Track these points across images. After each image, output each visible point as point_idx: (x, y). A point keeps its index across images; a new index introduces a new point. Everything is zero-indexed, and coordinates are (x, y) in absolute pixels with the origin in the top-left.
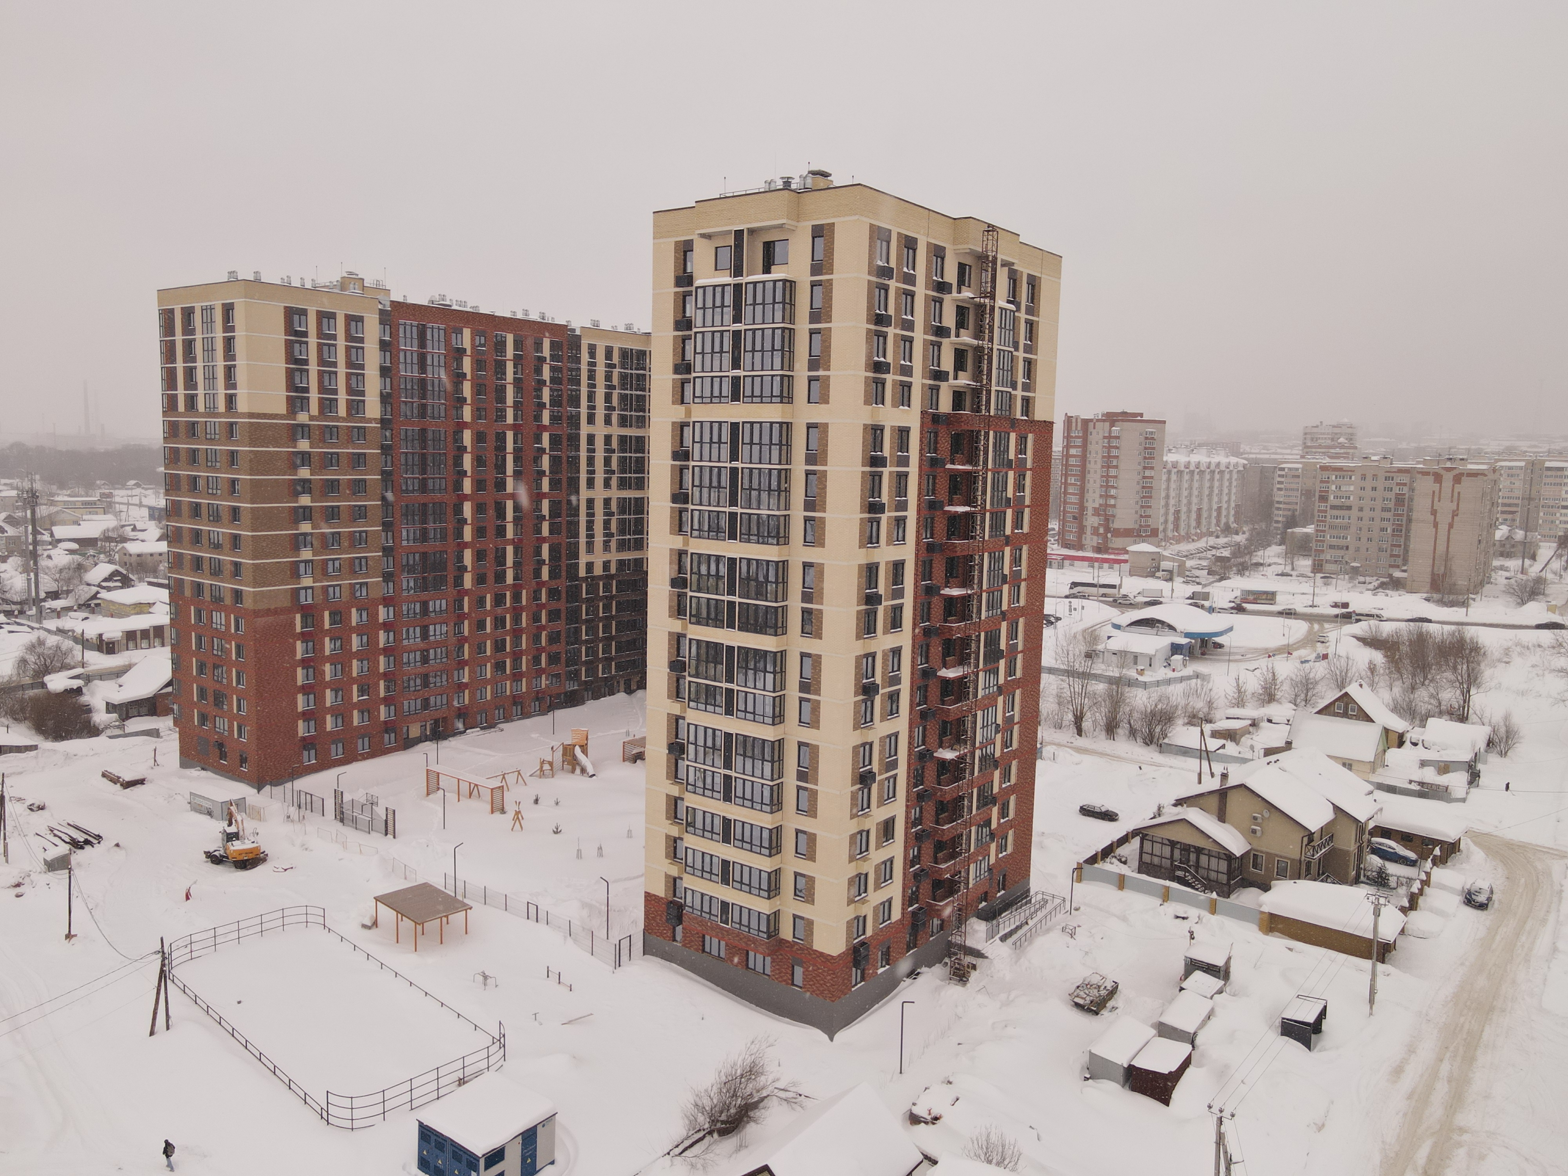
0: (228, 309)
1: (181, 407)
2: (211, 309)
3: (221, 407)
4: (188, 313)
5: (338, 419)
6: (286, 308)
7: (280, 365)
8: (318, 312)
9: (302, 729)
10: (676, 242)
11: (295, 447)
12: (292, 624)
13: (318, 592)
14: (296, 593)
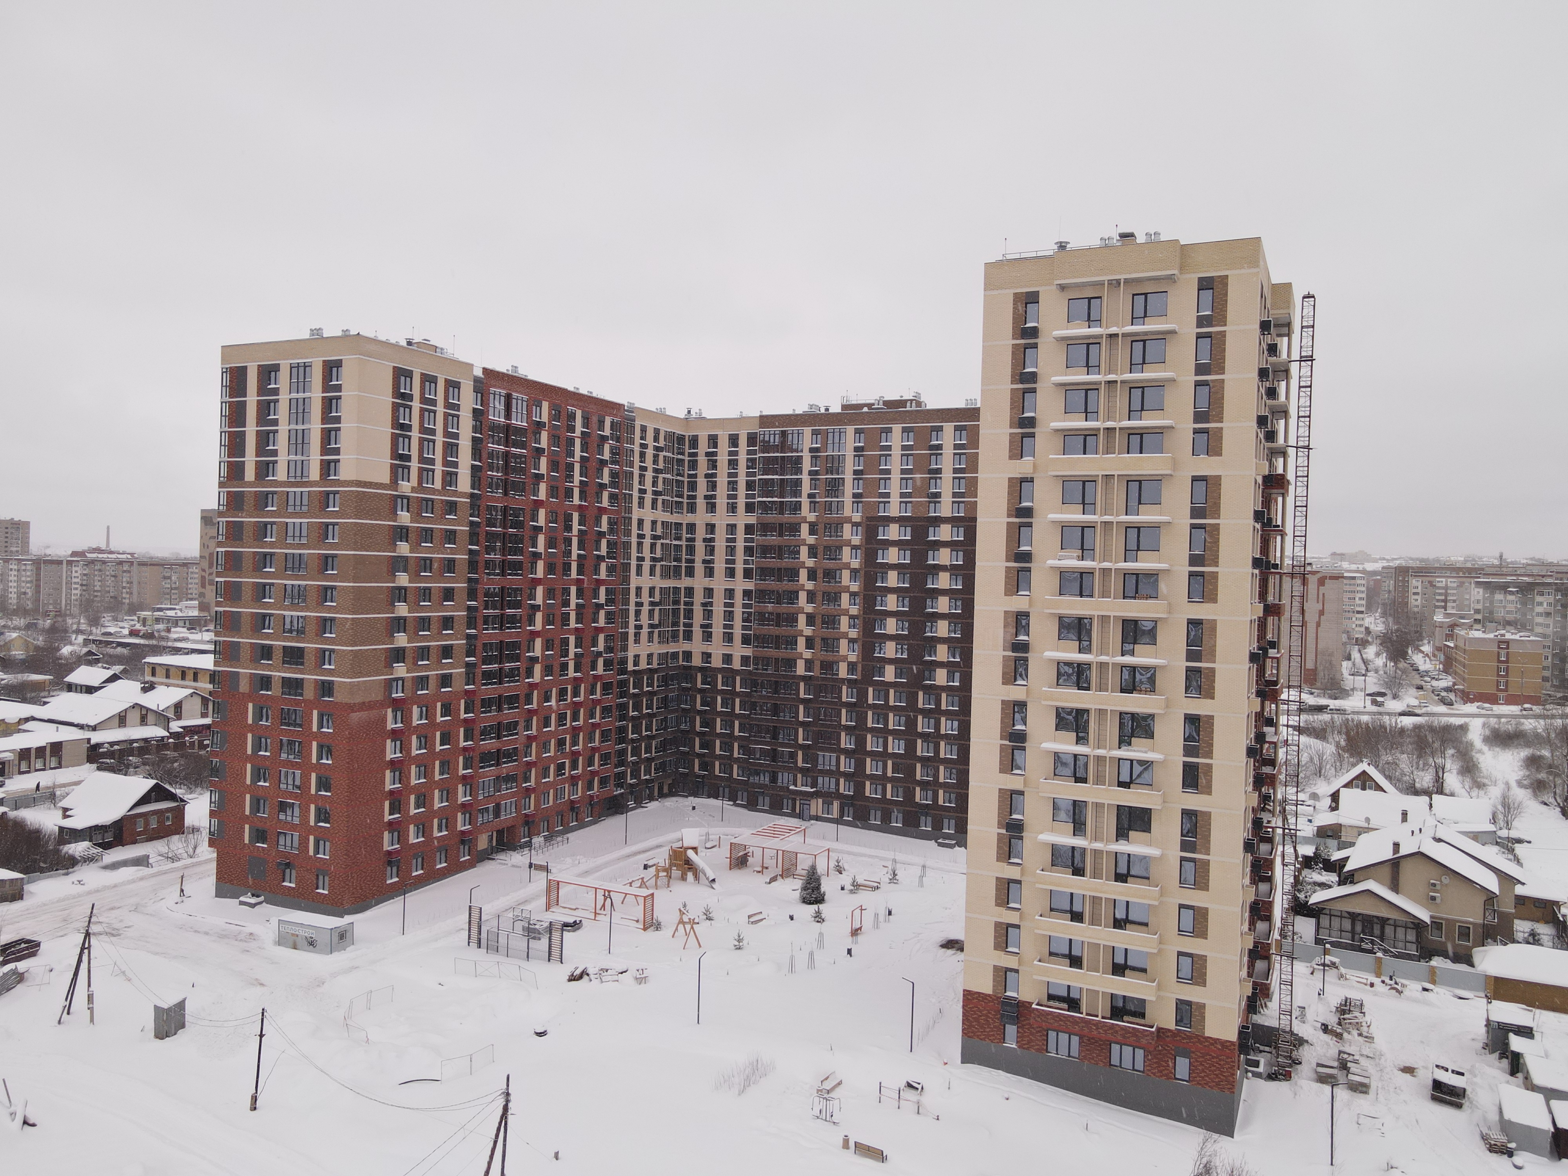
0: (331, 368)
1: (250, 474)
2: (305, 367)
3: (315, 474)
4: (268, 373)
5: (434, 491)
6: (394, 367)
7: (387, 430)
8: (422, 374)
9: (388, 843)
10: (1015, 294)
11: (395, 521)
12: (384, 720)
13: (408, 684)
14: (389, 685)
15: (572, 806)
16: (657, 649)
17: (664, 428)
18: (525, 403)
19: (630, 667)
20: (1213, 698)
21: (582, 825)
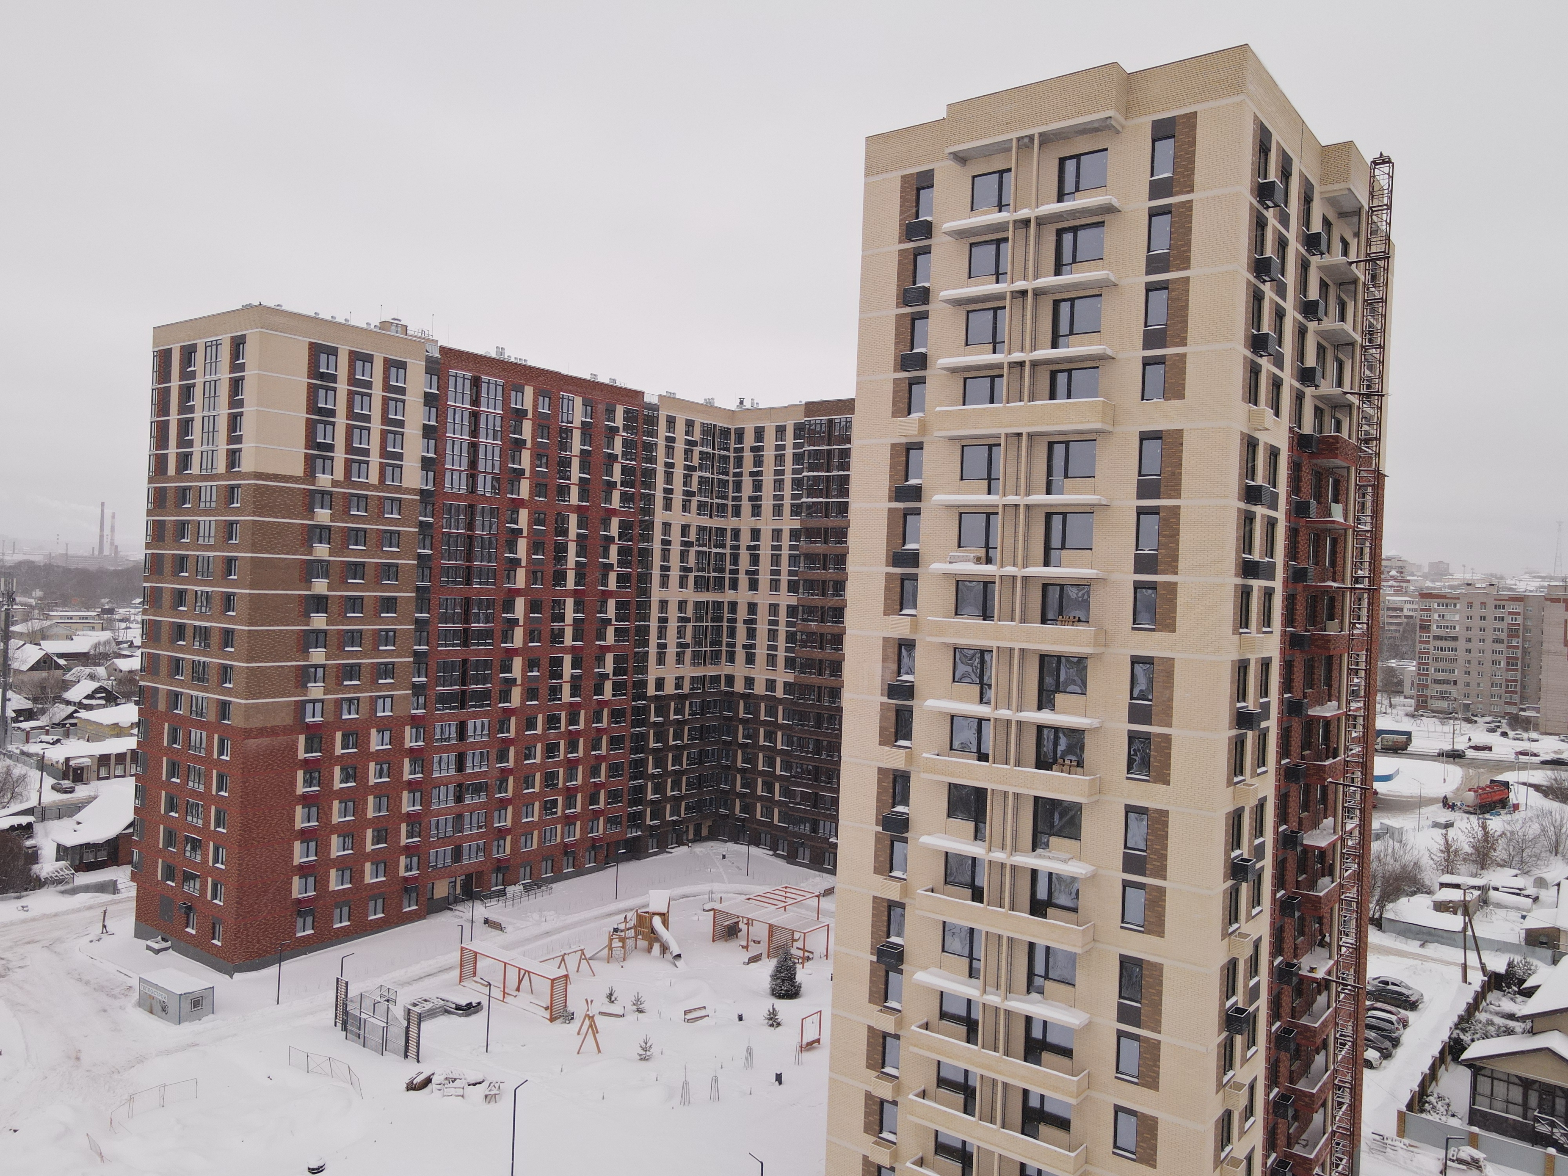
0: (238, 344)
1: (171, 470)
2: (217, 345)
3: (221, 466)
4: (188, 353)
5: (366, 486)
6: (311, 344)
7: (300, 415)
8: (351, 352)
9: (298, 889)
10: (904, 178)
11: (312, 519)
12: (294, 749)
13: (329, 708)
14: (300, 707)
15: (566, 850)
16: (689, 671)
17: (699, 420)
18: (500, 389)
19: (651, 691)
20: (1167, 783)
21: (580, 872)
